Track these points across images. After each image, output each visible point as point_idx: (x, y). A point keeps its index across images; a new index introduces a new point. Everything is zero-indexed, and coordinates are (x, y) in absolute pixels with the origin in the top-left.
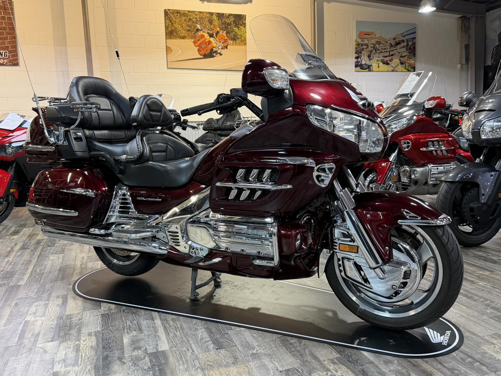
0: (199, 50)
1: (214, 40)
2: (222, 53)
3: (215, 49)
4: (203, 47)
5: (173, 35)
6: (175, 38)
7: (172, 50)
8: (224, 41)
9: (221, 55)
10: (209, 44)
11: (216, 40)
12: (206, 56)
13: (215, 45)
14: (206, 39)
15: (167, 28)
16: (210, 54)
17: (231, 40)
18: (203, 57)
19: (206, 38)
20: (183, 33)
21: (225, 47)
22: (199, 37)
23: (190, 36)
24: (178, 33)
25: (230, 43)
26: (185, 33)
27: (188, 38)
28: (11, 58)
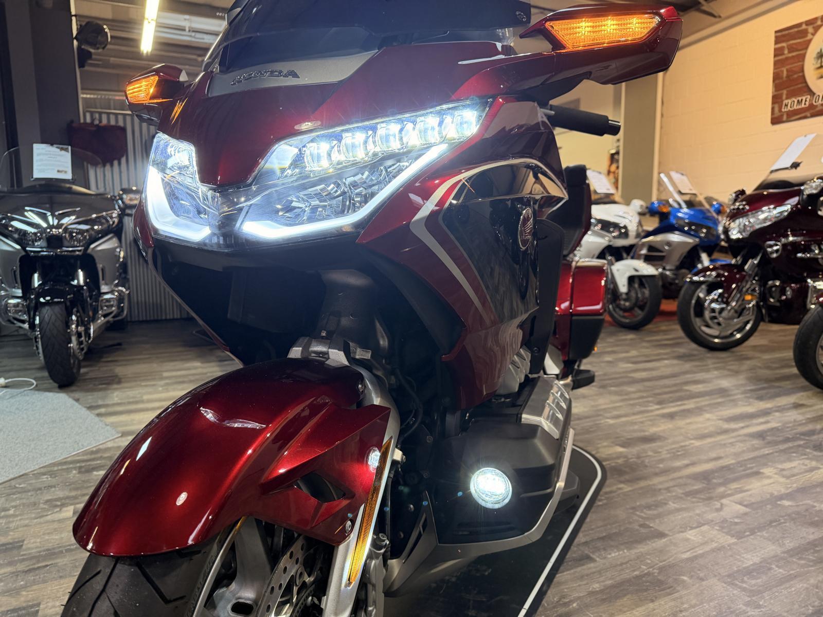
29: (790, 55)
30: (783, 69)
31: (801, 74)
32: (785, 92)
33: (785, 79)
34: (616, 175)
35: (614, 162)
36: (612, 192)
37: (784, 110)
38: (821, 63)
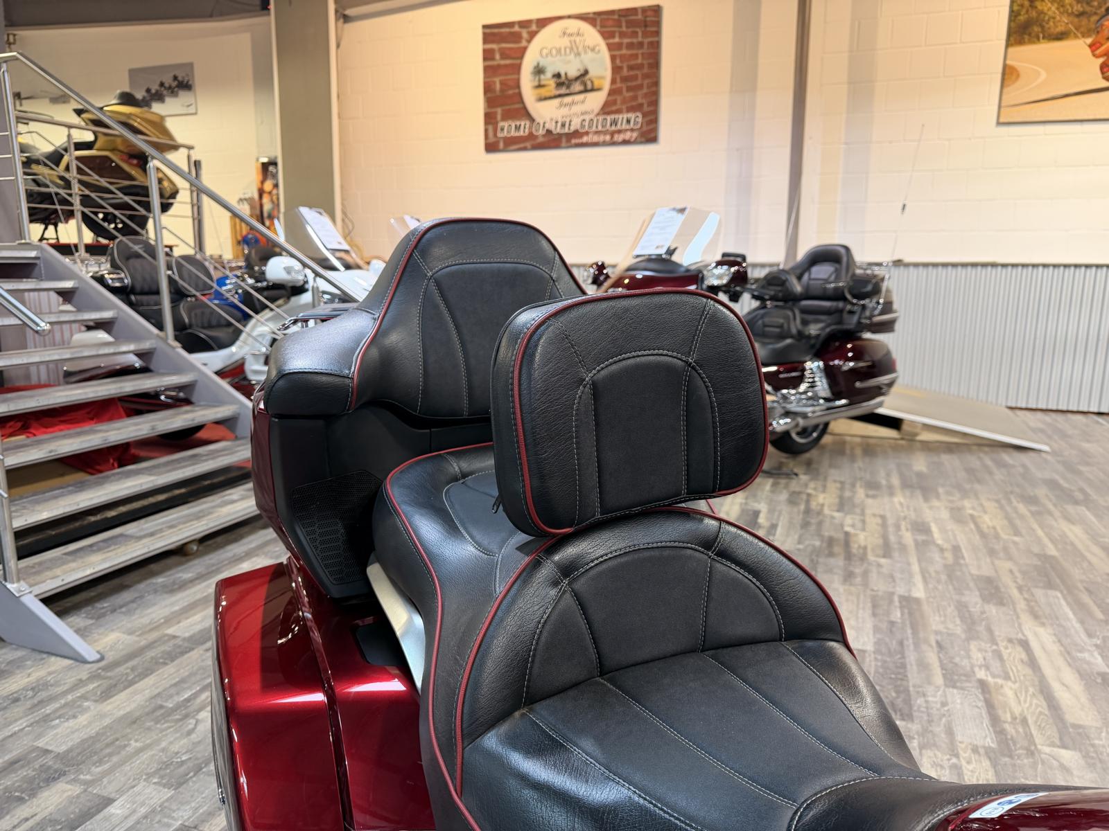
5: (1030, 35)
6: (1035, 39)
7: (1018, 76)
15: (1013, 15)
20: (1063, 22)
23: (1082, 29)
24: (1047, 26)
26: (1067, 24)
27: (1076, 37)
28: (645, 128)
29: (503, 62)
30: (495, 79)
31: (517, 91)
32: (499, 111)
33: (498, 93)
34: (275, 198)
35: (269, 177)
36: (346, 247)
37: (500, 135)
38: (539, 80)
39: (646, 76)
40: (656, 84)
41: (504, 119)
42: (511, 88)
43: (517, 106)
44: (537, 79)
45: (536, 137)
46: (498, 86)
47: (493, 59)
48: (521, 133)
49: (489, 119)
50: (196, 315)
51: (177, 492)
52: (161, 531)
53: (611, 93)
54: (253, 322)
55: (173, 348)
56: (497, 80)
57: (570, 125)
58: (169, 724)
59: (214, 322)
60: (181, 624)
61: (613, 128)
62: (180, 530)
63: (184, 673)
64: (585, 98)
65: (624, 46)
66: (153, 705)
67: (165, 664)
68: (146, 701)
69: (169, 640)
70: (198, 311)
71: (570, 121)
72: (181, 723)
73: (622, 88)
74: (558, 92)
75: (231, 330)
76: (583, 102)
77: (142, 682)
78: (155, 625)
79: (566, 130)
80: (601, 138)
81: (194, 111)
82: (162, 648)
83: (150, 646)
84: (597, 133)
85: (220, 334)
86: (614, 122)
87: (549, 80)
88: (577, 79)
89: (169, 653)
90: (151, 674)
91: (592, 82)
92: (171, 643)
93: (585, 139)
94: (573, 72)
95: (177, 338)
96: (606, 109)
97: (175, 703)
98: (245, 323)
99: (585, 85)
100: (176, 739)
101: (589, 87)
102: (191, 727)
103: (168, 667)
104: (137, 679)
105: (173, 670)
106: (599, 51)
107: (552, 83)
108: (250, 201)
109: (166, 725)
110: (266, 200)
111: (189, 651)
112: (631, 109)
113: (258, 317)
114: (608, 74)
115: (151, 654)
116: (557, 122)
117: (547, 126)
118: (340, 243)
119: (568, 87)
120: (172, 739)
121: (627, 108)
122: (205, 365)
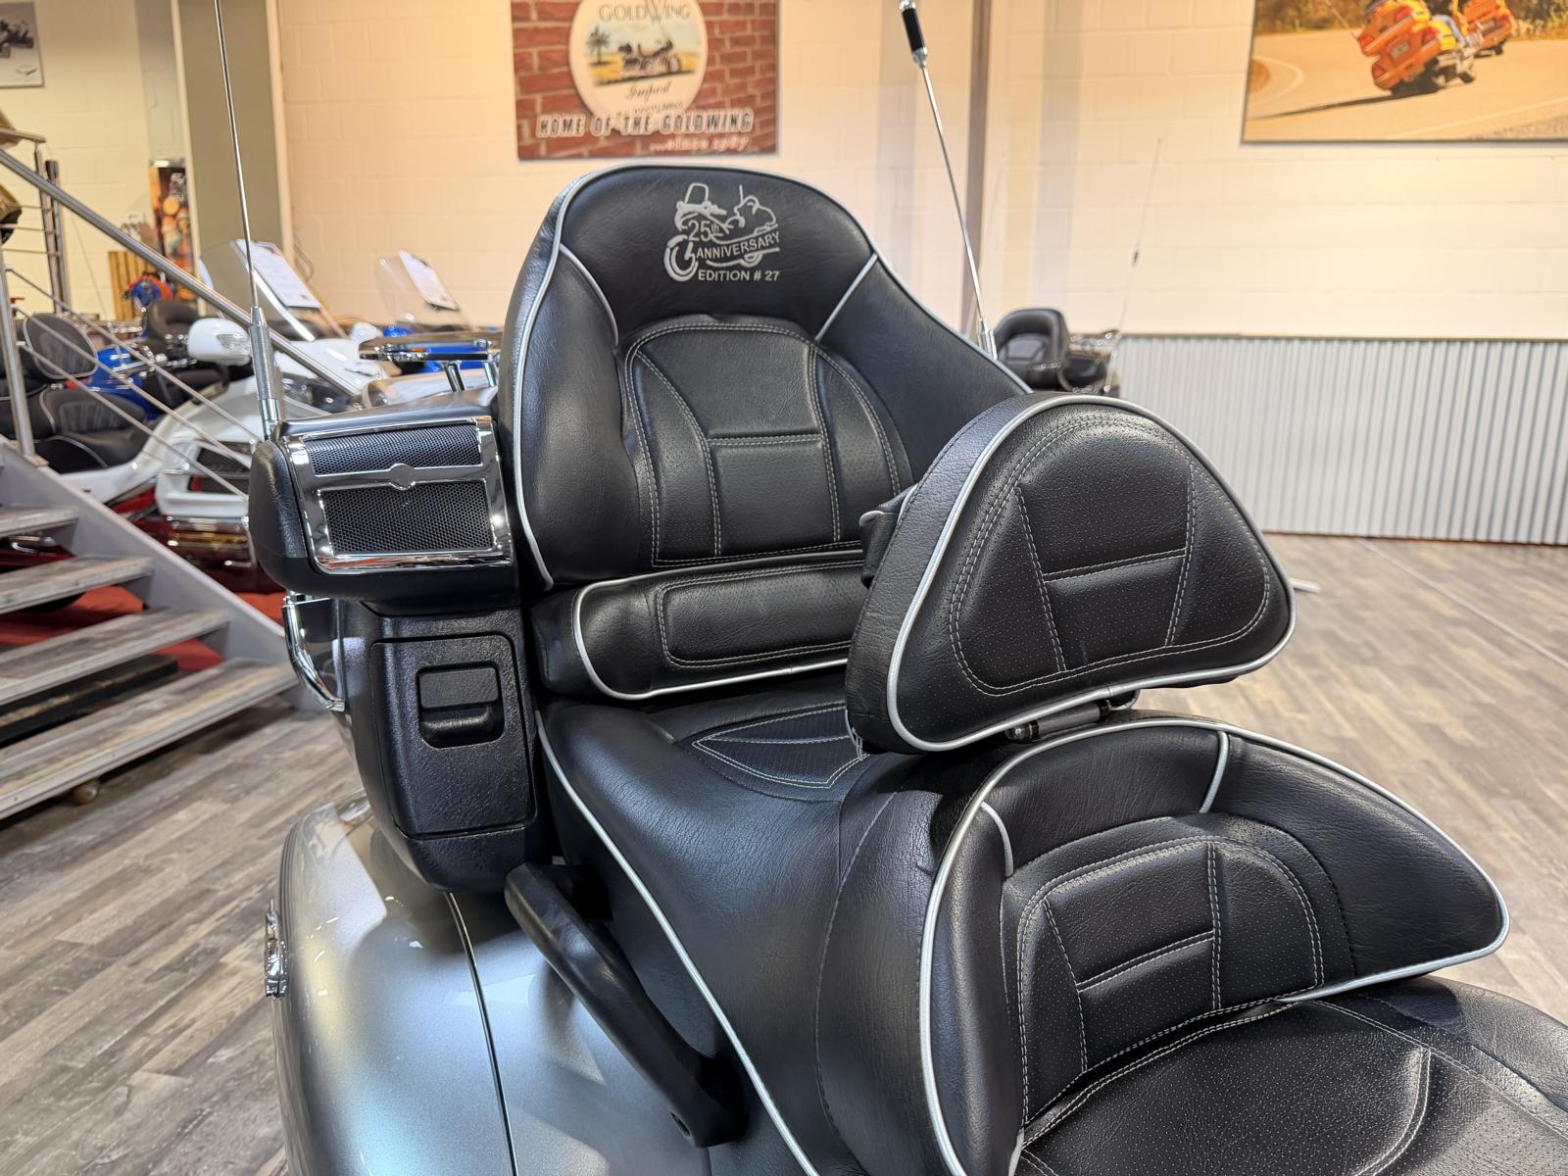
0: (1377, 70)
1: (1448, 24)
2: (1472, 73)
3: (1443, 61)
4: (1396, 53)
5: (1282, 20)
6: (1290, 26)
7: (1268, 77)
8: (1491, 23)
9: (1467, 78)
10: (1424, 43)
11: (1459, 25)
12: (1401, 90)
13: (1447, 43)
14: (1414, 22)
16: (1425, 80)
17: (1525, 19)
18: (1388, 93)
19: (1416, 17)
20: (1325, 7)
21: (1490, 49)
22: (1385, 17)
23: (1349, 16)
24: (1305, 9)
25: (1518, 31)
26: (1330, 7)
27: (1342, 26)
28: (759, 132)
29: (543, 25)
30: (530, 50)
31: (564, 69)
32: (538, 98)
33: (536, 71)
34: (182, 224)
35: (172, 191)
36: (315, 303)
37: (540, 134)
38: (599, 55)
39: (758, 55)
40: (773, 67)
41: (546, 110)
42: (557, 64)
43: (565, 92)
44: (595, 52)
45: (597, 138)
46: (536, 61)
47: (527, 19)
48: (573, 133)
49: (523, 109)
50: (67, 412)
51: (56, 701)
52: (34, 768)
53: (709, 77)
54: (165, 422)
55: (36, 467)
56: (534, 51)
57: (647, 123)
58: (82, 1099)
59: (98, 423)
60: (83, 923)
61: (712, 130)
62: (69, 764)
63: (98, 1006)
64: (670, 84)
65: (725, 8)
66: (49, 1067)
67: (63, 993)
68: (36, 1062)
69: (65, 952)
70: (71, 405)
71: (648, 118)
72: (102, 1095)
73: (723, 71)
74: (628, 74)
75: (128, 435)
76: (666, 89)
77: (24, 1029)
78: (36, 927)
79: (642, 131)
80: (694, 144)
81: (39, 82)
82: (55, 967)
83: (33, 964)
84: (687, 136)
85: (110, 442)
86: (713, 122)
87: (612, 54)
88: (656, 54)
89: (68, 974)
90: (41, 1012)
91: (678, 61)
92: (69, 957)
93: (670, 145)
94: (650, 45)
95: (39, 451)
96: (700, 101)
97: (87, 1060)
98: (151, 423)
99: (669, 64)
100: (96, 1124)
101: (675, 68)
102: (121, 1099)
103: (68, 998)
104: (16, 1024)
105: (77, 1004)
106: (688, 15)
107: (619, 59)
108: (141, 228)
109: (76, 1101)
110: (167, 227)
111: (103, 969)
112: (736, 103)
113: (175, 413)
114: (702, 49)
115: (35, 978)
116: (627, 118)
117: (613, 124)
118: (304, 297)
119: (643, 66)
120: (90, 1125)
121: (732, 101)
122: (88, 491)
